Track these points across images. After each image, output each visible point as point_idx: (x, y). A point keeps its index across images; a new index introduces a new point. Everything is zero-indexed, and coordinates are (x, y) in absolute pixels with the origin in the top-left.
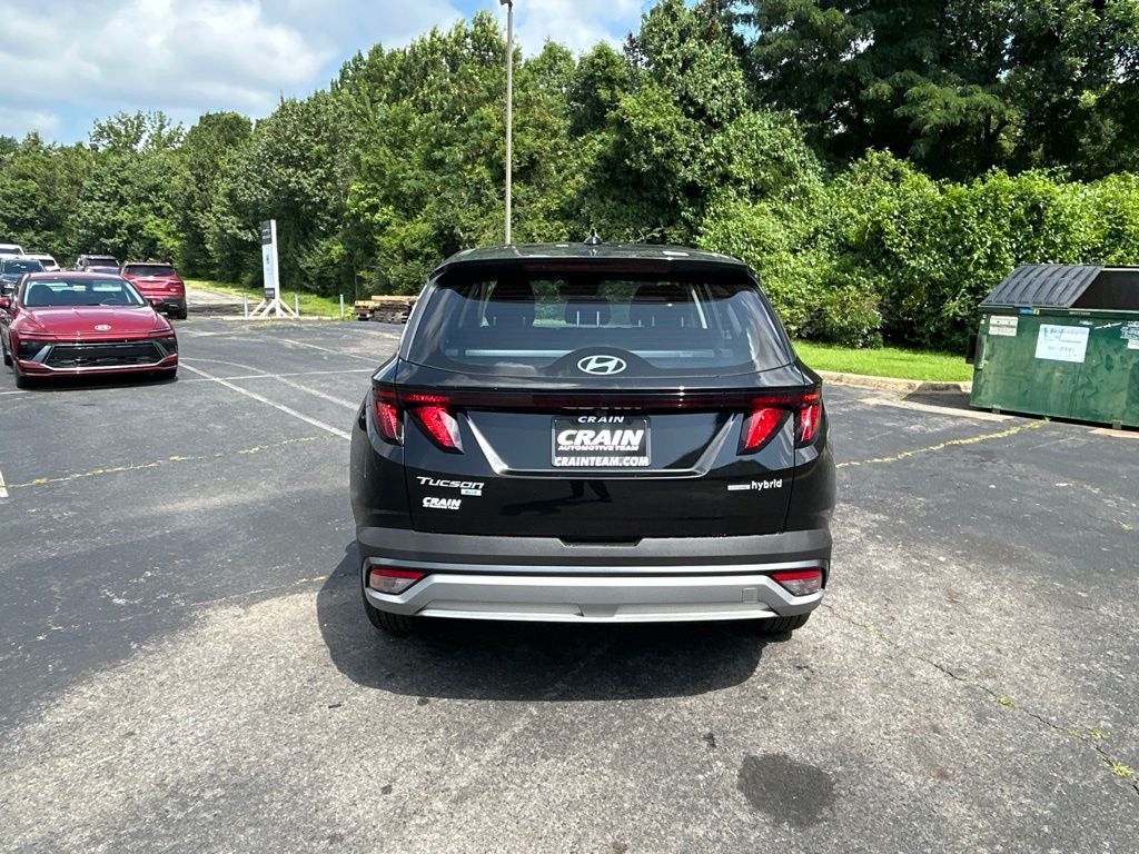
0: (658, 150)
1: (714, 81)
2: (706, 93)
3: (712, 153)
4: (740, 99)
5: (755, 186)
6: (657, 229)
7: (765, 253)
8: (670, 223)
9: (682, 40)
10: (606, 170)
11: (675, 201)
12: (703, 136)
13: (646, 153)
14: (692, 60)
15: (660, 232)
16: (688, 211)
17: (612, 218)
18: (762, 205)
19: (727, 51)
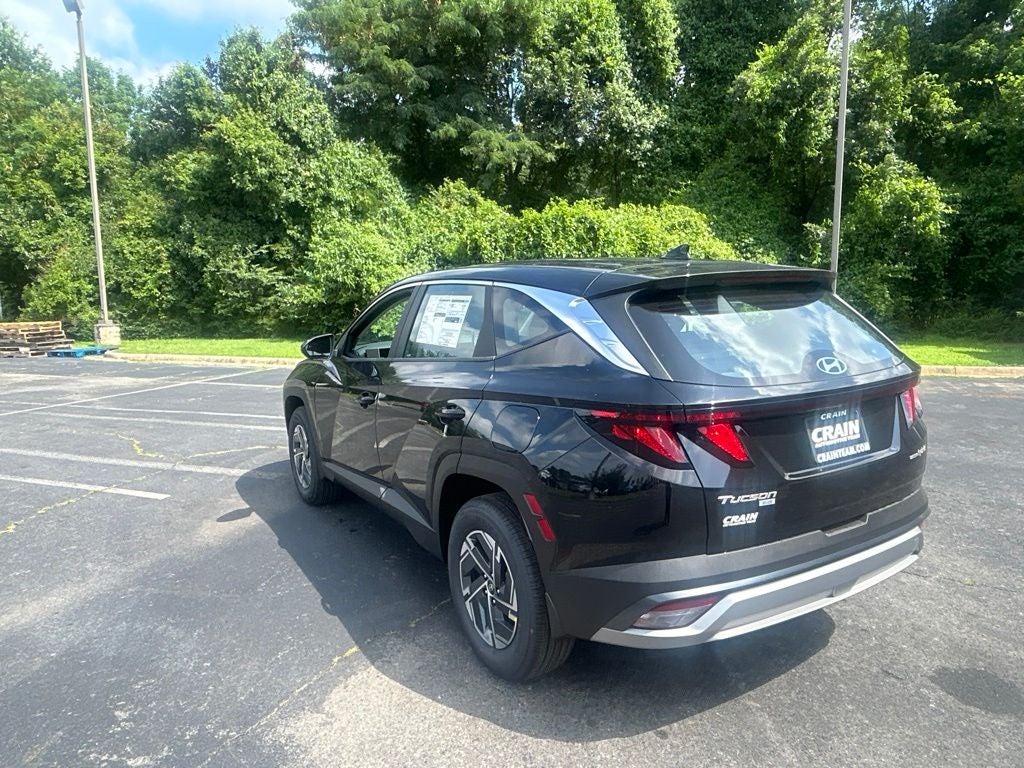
0: (262, 171)
1: (304, 111)
2: (300, 122)
3: (311, 176)
4: (330, 130)
5: (355, 207)
6: (265, 246)
8: (275, 240)
9: (270, 71)
10: (204, 189)
11: (280, 221)
12: (299, 161)
13: (250, 174)
14: (283, 90)
15: (267, 249)
16: (293, 229)
17: (217, 235)
18: (368, 225)
19: (311, 86)
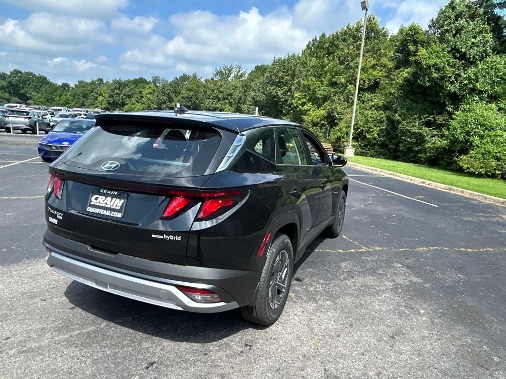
0: (435, 75)
1: (473, 40)
2: (467, 46)
3: (467, 77)
4: (489, 48)
5: (491, 95)
6: (432, 116)
7: (487, 131)
8: (440, 113)
9: (456, 20)
10: (408, 86)
11: (444, 102)
12: (463, 69)
13: (428, 77)
14: (461, 29)
15: (433, 118)
16: (450, 107)
17: (408, 109)
19: (484, 24)
